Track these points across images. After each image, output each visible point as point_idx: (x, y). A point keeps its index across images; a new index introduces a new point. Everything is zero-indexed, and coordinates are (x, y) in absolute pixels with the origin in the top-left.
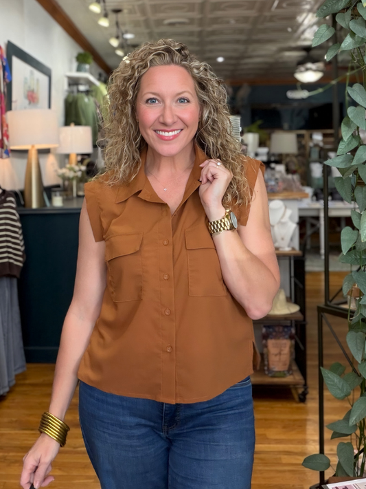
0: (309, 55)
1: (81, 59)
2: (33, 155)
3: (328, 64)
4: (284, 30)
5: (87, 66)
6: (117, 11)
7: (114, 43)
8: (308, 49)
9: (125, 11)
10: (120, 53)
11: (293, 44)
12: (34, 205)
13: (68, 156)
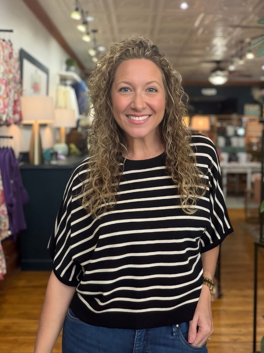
0: (219, 66)
1: (69, 63)
2: (36, 128)
3: (231, 73)
4: (203, 49)
5: (73, 68)
6: (95, 31)
7: (92, 53)
8: (218, 62)
9: (100, 32)
10: (95, 60)
11: (208, 58)
12: (36, 162)
13: (58, 129)
